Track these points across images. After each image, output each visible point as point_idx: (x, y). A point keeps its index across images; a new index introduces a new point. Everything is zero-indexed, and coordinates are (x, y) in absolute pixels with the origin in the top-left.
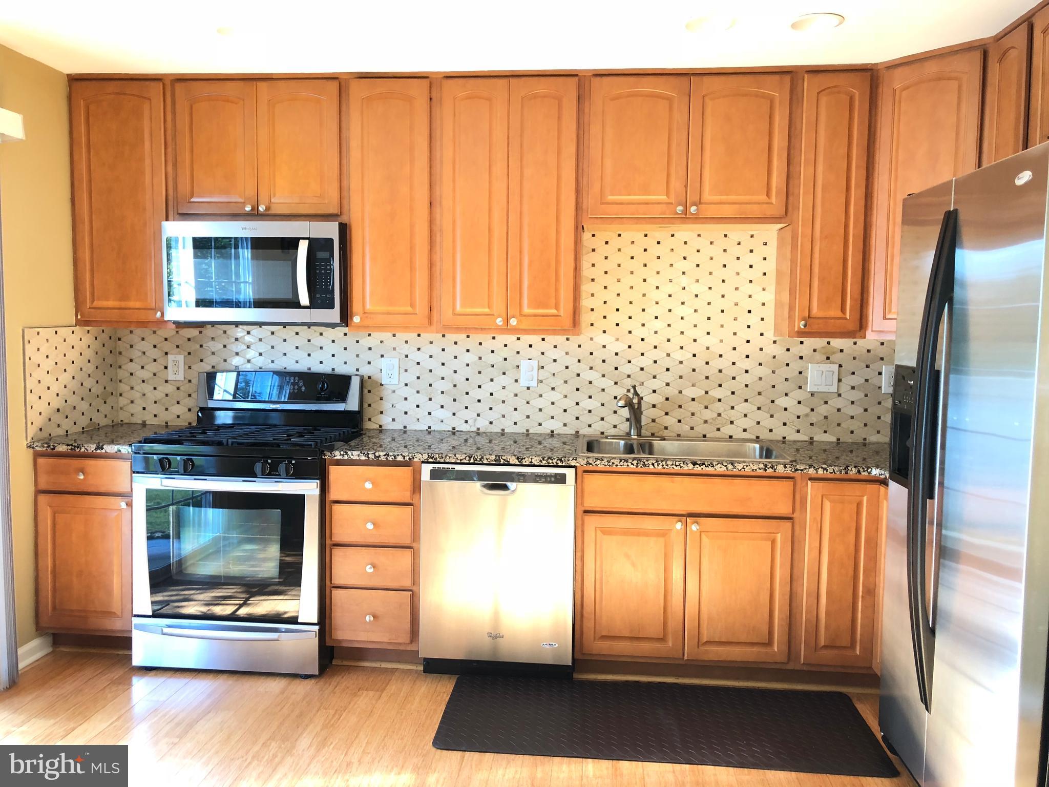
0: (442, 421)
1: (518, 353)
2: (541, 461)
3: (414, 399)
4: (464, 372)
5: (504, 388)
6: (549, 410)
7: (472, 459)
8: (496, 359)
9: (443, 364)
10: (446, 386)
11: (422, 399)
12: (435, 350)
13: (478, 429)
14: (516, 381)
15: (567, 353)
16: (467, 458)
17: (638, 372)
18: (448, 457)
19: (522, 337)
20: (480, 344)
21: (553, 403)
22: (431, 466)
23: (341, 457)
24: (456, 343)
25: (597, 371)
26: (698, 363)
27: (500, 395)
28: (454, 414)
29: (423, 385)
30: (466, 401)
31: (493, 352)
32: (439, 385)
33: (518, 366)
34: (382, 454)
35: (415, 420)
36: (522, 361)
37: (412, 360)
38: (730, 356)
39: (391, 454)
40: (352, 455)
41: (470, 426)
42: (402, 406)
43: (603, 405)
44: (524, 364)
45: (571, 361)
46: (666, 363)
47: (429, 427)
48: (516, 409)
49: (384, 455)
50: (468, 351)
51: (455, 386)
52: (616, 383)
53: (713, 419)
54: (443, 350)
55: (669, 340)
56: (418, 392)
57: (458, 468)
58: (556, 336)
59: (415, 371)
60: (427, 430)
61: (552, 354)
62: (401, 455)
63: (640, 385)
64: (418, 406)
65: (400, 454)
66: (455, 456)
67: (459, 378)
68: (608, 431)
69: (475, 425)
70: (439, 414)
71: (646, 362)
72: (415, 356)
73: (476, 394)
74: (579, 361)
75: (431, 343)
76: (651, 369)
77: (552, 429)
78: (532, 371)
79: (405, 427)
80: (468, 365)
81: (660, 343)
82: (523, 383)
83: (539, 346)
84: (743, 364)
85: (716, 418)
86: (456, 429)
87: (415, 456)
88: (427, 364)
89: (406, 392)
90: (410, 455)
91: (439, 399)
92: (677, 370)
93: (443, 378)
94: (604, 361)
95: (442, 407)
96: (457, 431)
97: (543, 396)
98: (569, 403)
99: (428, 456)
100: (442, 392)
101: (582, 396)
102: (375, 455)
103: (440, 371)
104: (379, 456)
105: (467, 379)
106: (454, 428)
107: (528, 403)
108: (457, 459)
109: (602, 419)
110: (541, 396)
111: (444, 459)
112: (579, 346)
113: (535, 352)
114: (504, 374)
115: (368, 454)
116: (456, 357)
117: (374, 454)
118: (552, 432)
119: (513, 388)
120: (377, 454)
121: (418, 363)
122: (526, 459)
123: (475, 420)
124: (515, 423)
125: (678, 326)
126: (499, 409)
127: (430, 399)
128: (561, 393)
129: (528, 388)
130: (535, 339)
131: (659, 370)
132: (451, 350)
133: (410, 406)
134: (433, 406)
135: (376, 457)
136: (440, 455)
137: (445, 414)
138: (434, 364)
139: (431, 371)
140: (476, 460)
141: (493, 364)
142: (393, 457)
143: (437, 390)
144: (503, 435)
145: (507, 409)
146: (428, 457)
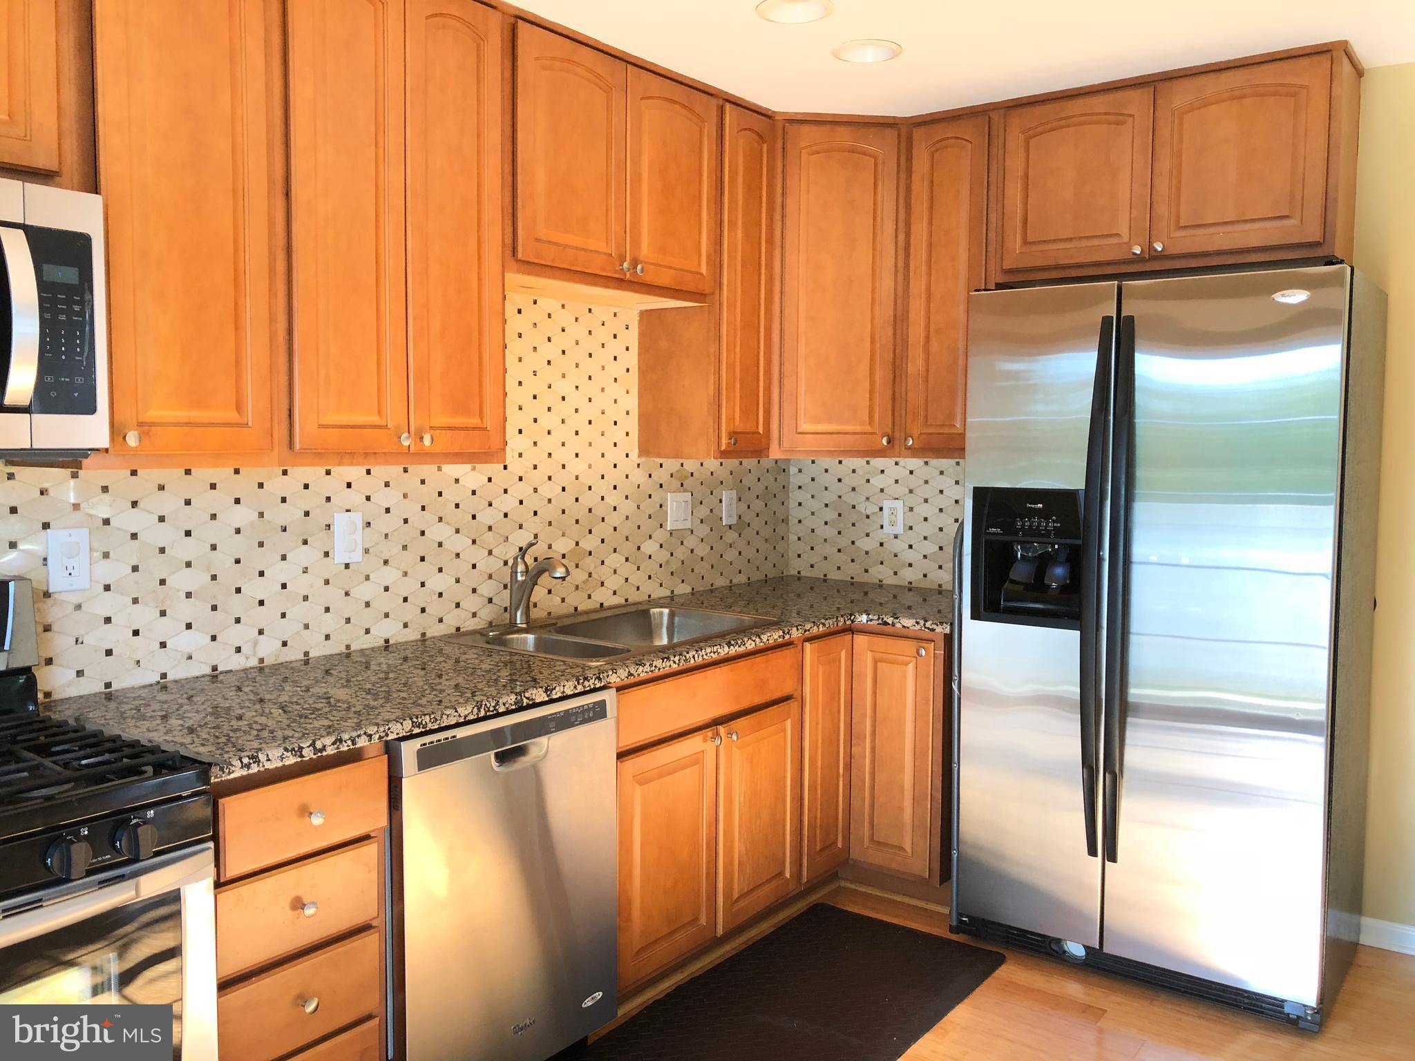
0: (190, 658)
1: (328, 499)
2: (575, 687)
3: (126, 617)
4: (231, 547)
5: (305, 570)
6: (383, 602)
7: (482, 710)
8: (291, 514)
9: (188, 533)
10: (195, 579)
11: (144, 616)
12: (170, 503)
13: (262, 660)
14: (327, 554)
15: (405, 496)
16: (476, 710)
17: (501, 520)
18: (445, 717)
19: (334, 470)
20: (261, 485)
21: (386, 589)
22: (416, 744)
23: (245, 772)
24: (213, 486)
25: (448, 524)
26: (567, 501)
27: (299, 585)
28: (214, 638)
29: (145, 583)
30: (235, 605)
31: (284, 500)
32: (181, 581)
33: (329, 526)
34: (328, 741)
35: (133, 664)
36: (335, 514)
37: (119, 529)
38: (601, 488)
39: (345, 736)
40: (269, 760)
41: (247, 658)
42: (100, 637)
43: (458, 581)
44: (341, 522)
45: (412, 510)
46: (532, 503)
47: (164, 676)
48: (327, 610)
49: (334, 744)
50: (237, 501)
51: (214, 577)
52: (474, 542)
53: (585, 582)
54: (188, 502)
55: (535, 467)
56: (135, 601)
57: (461, 733)
58: (387, 467)
59: (128, 553)
60: (158, 682)
61: (383, 498)
62: (365, 733)
63: (505, 541)
64: (136, 633)
65: (362, 733)
66: (456, 711)
67: (222, 561)
68: (466, 624)
69: (255, 655)
70: (182, 642)
71: (508, 503)
72: (127, 520)
73: (254, 589)
74: (423, 508)
75: (162, 488)
76: (518, 514)
77: (387, 636)
78: (354, 533)
79: (108, 685)
80: (238, 531)
81: (526, 472)
82: (340, 557)
83: (363, 484)
84: (613, 498)
85: (587, 580)
86: (220, 669)
87: (389, 729)
88: (155, 535)
89: (105, 604)
90: (382, 729)
91: (183, 610)
92: (546, 513)
93: (188, 565)
94: (457, 506)
95: (189, 626)
96: (221, 673)
97: (371, 577)
98: (409, 586)
99: (413, 722)
100: (189, 595)
101: (427, 570)
102: (315, 748)
103: (183, 549)
104: (324, 748)
105: (238, 561)
106: (215, 668)
107: (347, 594)
108: (460, 716)
109: (458, 605)
110: (367, 578)
111: (438, 722)
112: (423, 482)
113: (356, 497)
114: (305, 542)
115: (301, 748)
116: (214, 517)
117: (313, 744)
118: (387, 641)
119: (323, 568)
120: (319, 745)
121: (134, 536)
122: (557, 689)
123: (256, 643)
124: (327, 637)
125: (547, 444)
126: (299, 612)
127: (163, 613)
128: (398, 569)
129: (347, 566)
130: (354, 472)
131: (524, 515)
132: (205, 501)
133: (116, 636)
134: (168, 628)
135: (316, 751)
136: (432, 716)
137: (196, 641)
138: (168, 535)
139: (162, 550)
140: (489, 711)
141: (284, 525)
142: (349, 743)
143: (178, 591)
144: (306, 662)
145: (311, 612)
146: (413, 726)
